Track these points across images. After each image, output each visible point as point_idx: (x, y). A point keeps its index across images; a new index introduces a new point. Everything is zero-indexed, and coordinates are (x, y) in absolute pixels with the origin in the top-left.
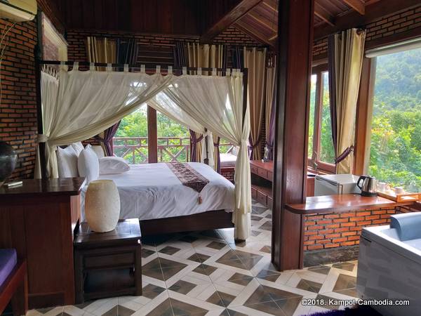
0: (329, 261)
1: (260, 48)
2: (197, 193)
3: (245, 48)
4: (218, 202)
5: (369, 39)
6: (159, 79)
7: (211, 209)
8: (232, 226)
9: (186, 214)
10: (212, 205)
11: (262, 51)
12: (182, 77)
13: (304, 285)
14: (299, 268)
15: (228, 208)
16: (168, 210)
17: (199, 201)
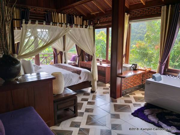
0: (128, 93)
1: (80, 16)
2: (79, 75)
3: (74, 16)
4: (86, 78)
5: (131, 17)
6: (64, 29)
7: (84, 81)
8: (91, 86)
9: (76, 84)
10: (84, 79)
11: (81, 18)
12: (73, 28)
13: (126, 101)
14: (121, 97)
15: (90, 80)
16: (70, 83)
17: (80, 78)
